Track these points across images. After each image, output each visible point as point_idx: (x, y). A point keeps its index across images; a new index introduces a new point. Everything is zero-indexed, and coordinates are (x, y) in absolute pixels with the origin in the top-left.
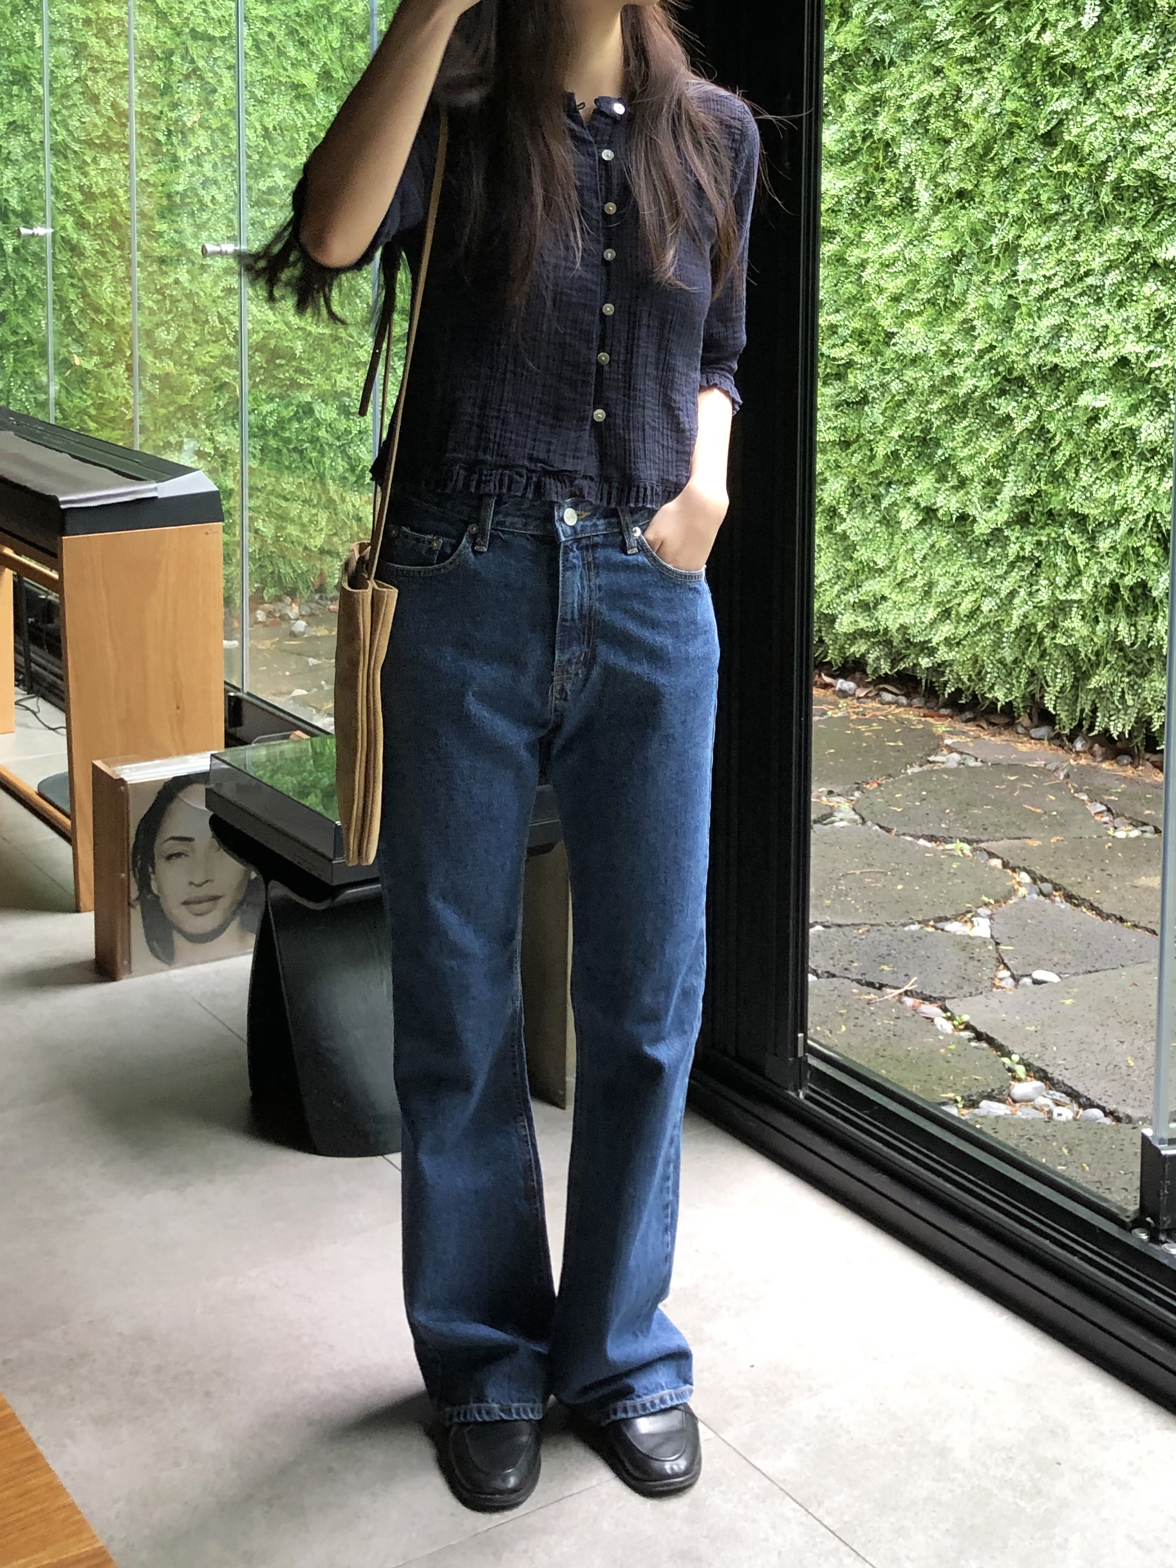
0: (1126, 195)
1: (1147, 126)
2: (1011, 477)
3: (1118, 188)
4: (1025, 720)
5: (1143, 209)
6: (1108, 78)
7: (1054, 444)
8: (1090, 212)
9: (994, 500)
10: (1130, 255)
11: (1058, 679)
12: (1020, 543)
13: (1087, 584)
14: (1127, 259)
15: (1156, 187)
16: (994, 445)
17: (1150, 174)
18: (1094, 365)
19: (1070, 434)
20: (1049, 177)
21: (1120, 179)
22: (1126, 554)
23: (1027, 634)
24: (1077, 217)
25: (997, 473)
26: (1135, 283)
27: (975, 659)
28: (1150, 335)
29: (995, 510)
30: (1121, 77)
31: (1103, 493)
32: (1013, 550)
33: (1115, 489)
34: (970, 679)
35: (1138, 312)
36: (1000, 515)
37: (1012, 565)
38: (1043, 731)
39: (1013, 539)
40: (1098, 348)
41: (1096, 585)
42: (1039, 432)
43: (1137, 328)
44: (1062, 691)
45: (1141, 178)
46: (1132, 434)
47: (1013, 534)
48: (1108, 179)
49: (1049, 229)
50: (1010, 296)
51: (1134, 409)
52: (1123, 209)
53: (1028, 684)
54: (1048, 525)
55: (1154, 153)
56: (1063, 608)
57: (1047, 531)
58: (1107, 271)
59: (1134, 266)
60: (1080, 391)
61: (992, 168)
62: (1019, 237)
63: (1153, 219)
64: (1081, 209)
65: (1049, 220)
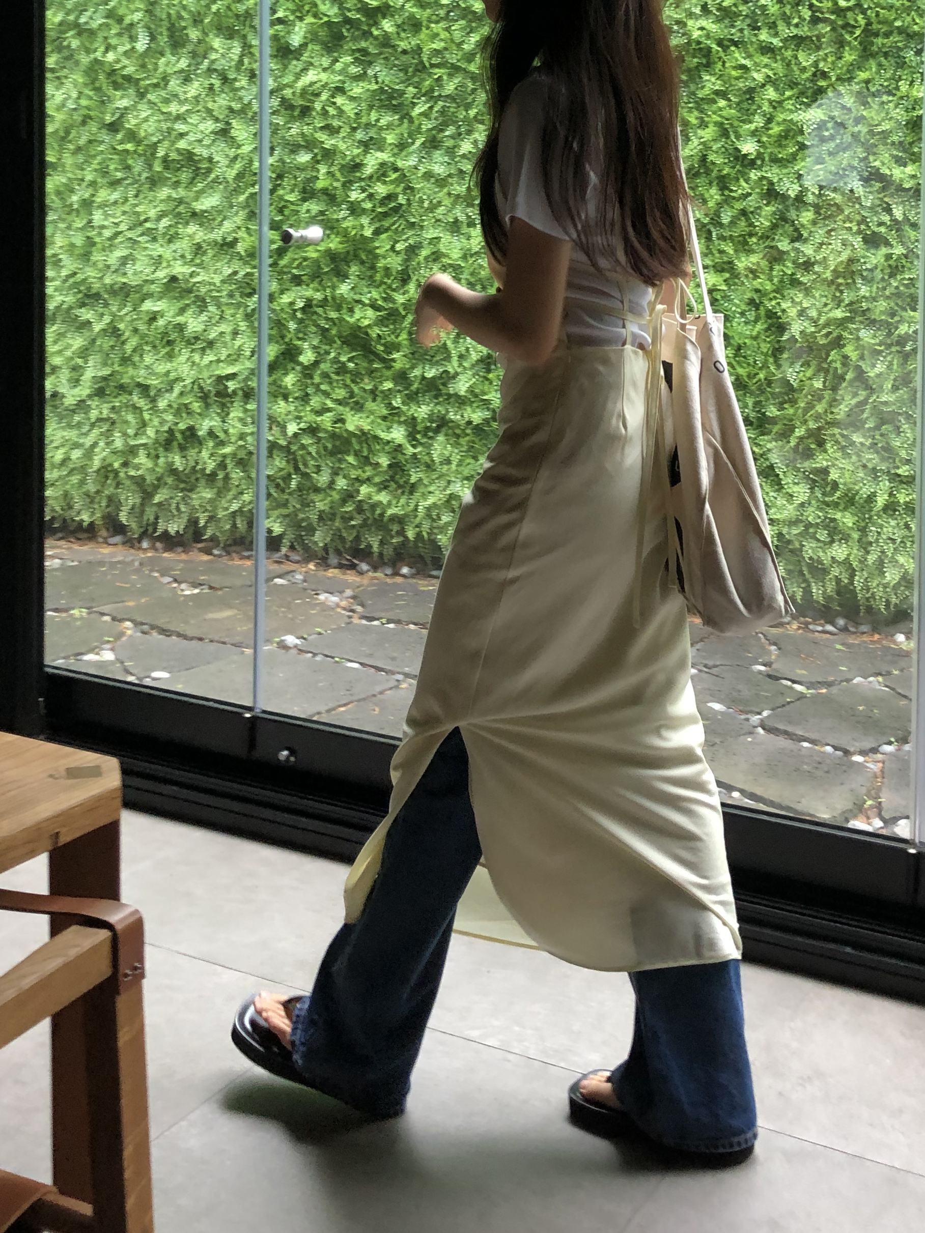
0: (172, 165)
1: (185, 119)
2: (90, 364)
3: (165, 160)
4: (104, 533)
5: (184, 176)
6: (156, 86)
7: (123, 338)
8: (147, 178)
9: (77, 381)
10: (177, 206)
11: (130, 499)
12: (99, 409)
13: (151, 432)
14: (174, 210)
15: (193, 161)
16: (77, 342)
17: (189, 152)
18: (152, 282)
19: (136, 330)
20: (115, 154)
21: (167, 155)
22: (178, 410)
23: (106, 471)
24: (136, 182)
25: (80, 361)
26: (180, 226)
27: (66, 495)
28: (192, 260)
29: (79, 388)
30: (166, 85)
31: (161, 368)
32: (94, 414)
33: (169, 366)
34: (62, 510)
35: (183, 245)
36: (83, 391)
37: (93, 425)
38: (118, 539)
39: (94, 407)
40: (155, 271)
41: (157, 432)
42: (113, 331)
43: (183, 256)
44: (133, 508)
45: (182, 154)
46: (181, 328)
47: (94, 403)
48: (159, 155)
49: (115, 190)
50: (88, 238)
51: (182, 311)
52: (169, 176)
53: (107, 506)
54: (120, 394)
55: (191, 137)
56: (132, 451)
57: (120, 398)
58: (159, 218)
59: (179, 214)
60: (143, 301)
61: (71, 147)
62: (93, 195)
63: (191, 183)
64: (139, 175)
65: (114, 184)
